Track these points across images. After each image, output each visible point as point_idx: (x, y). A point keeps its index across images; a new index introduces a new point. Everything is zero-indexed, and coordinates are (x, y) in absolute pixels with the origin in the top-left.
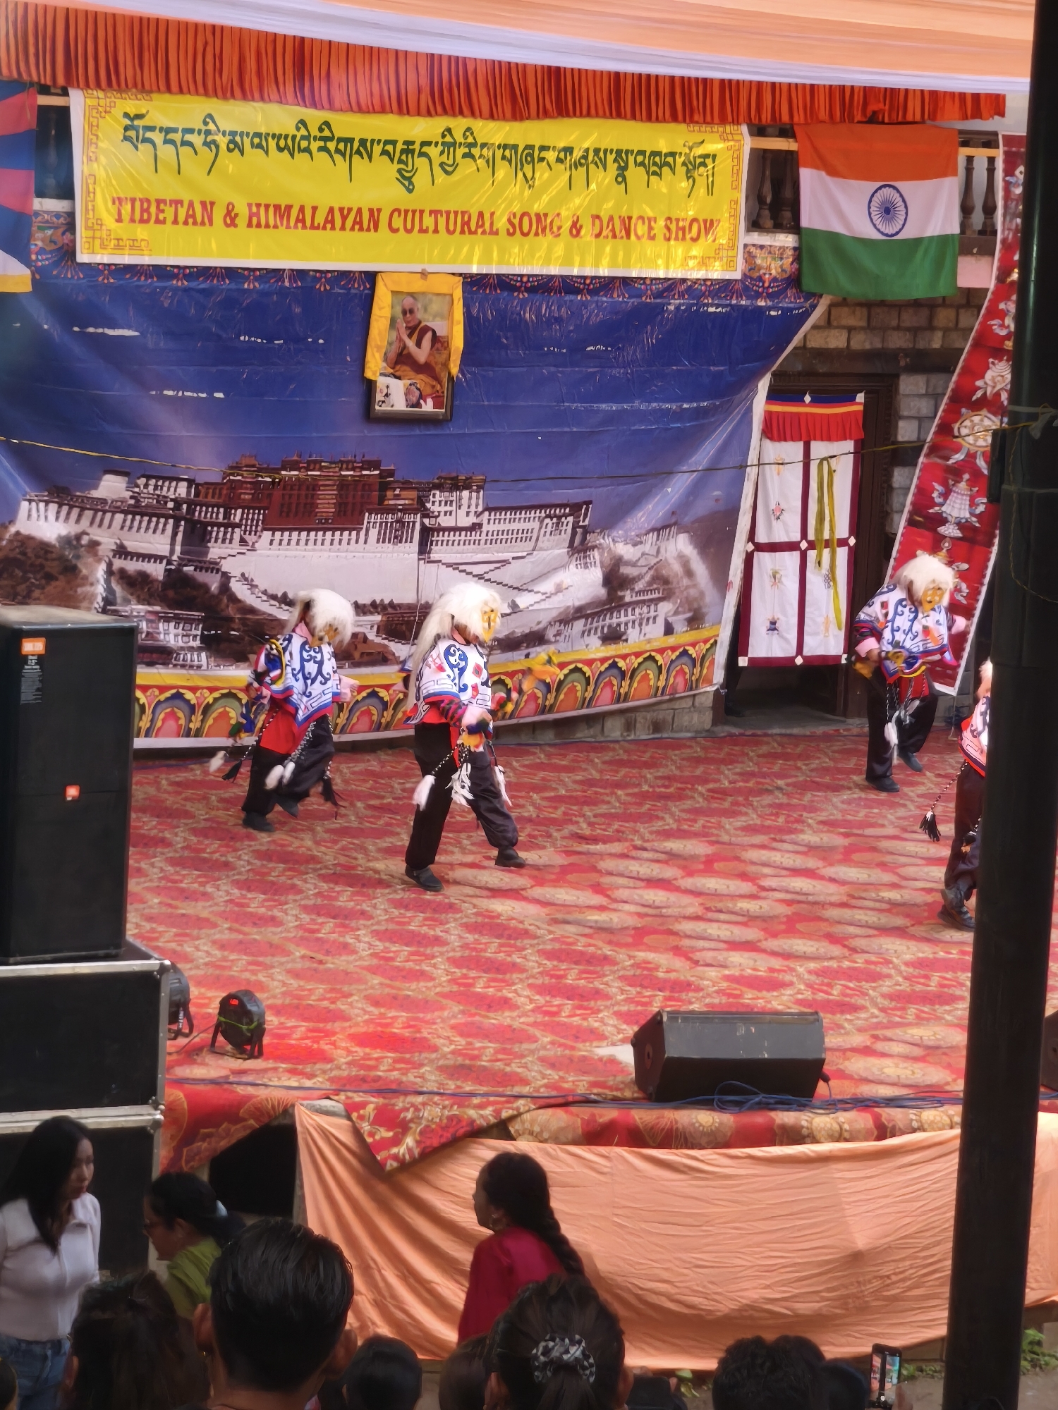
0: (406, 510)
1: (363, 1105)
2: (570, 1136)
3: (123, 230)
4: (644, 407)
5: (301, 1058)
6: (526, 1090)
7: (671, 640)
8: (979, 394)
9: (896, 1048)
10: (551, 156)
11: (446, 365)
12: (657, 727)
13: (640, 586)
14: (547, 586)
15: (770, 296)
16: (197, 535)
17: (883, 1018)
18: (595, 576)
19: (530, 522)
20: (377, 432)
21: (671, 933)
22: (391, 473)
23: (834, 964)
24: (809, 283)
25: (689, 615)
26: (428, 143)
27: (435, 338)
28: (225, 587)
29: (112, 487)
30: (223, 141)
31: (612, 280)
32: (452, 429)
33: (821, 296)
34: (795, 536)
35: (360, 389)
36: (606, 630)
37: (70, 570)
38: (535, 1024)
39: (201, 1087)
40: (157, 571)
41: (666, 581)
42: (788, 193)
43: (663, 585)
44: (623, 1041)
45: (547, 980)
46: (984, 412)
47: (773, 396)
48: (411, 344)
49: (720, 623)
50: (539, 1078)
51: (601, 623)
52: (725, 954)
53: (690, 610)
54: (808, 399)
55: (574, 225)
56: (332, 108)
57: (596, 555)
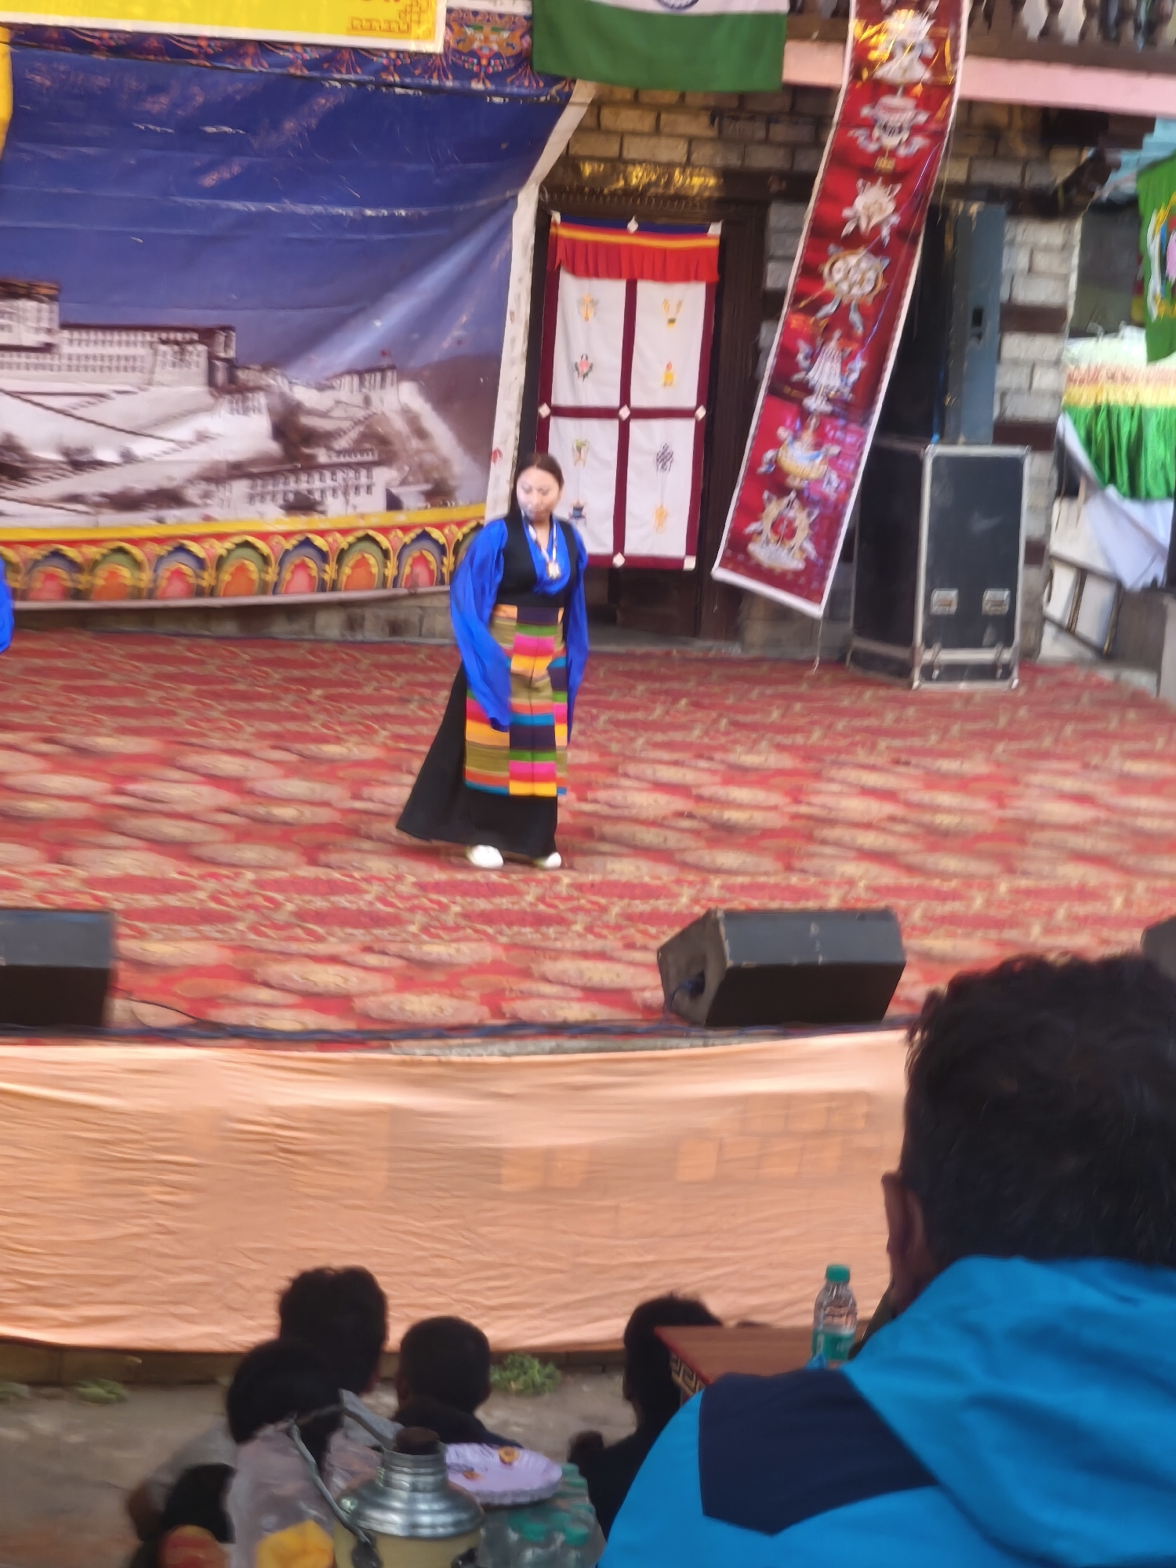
4: (301, 209)
7: (400, 518)
8: (849, 228)
12: (395, 628)
13: (342, 443)
14: (183, 432)
15: (490, 77)
18: (259, 425)
24: (549, 64)
25: (427, 487)
33: (574, 81)
34: (614, 400)
36: (291, 497)
41: (383, 441)
43: (379, 446)
46: (862, 252)
49: (484, 500)
51: (281, 487)
53: (427, 481)
54: (633, 226)
57: (261, 400)
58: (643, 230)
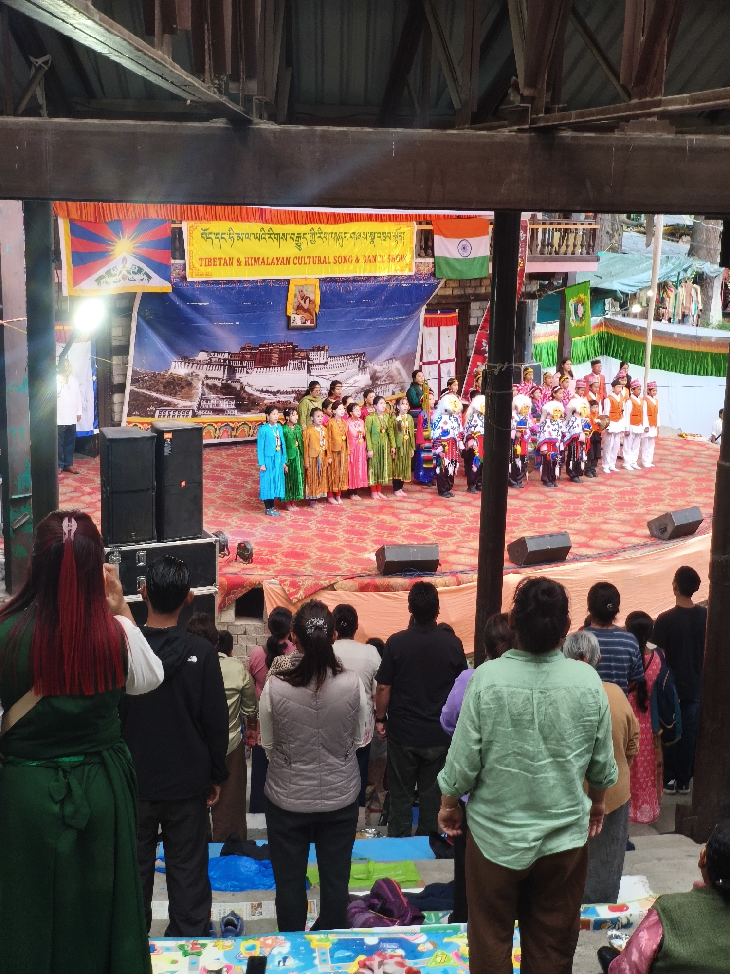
0: (302, 359)
1: (285, 581)
2: (354, 589)
3: (203, 269)
4: (382, 319)
5: (266, 563)
6: (339, 573)
9: (465, 551)
10: (348, 236)
11: (314, 309)
13: (383, 379)
14: (351, 381)
15: (425, 280)
16: (232, 370)
17: (461, 538)
18: (368, 376)
19: (344, 361)
20: (292, 333)
21: (392, 507)
22: (297, 347)
23: (446, 517)
24: (437, 275)
25: (400, 388)
26: (306, 234)
27: (310, 300)
28: (242, 388)
29: (202, 356)
30: (235, 237)
31: (370, 277)
32: (317, 331)
33: (442, 278)
34: (437, 359)
35: (285, 319)
37: (190, 384)
38: (344, 546)
39: (231, 576)
40: (219, 383)
41: (392, 377)
42: (430, 244)
43: (391, 379)
44: (373, 551)
45: (349, 528)
47: (427, 311)
48: (302, 302)
50: (344, 567)
52: (410, 515)
53: (400, 386)
54: (439, 312)
55: (357, 259)
56: (272, 222)
57: (368, 370)
58: (442, 313)
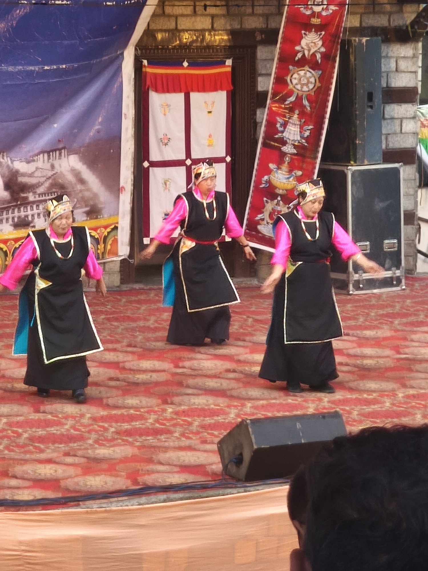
4: (11, 69)
8: (299, 55)
13: (41, 190)
25: (87, 209)
34: (182, 156)
36: (16, 220)
46: (307, 68)
49: (118, 214)
51: (10, 215)
53: (86, 206)
54: (185, 64)
58: (192, 65)
